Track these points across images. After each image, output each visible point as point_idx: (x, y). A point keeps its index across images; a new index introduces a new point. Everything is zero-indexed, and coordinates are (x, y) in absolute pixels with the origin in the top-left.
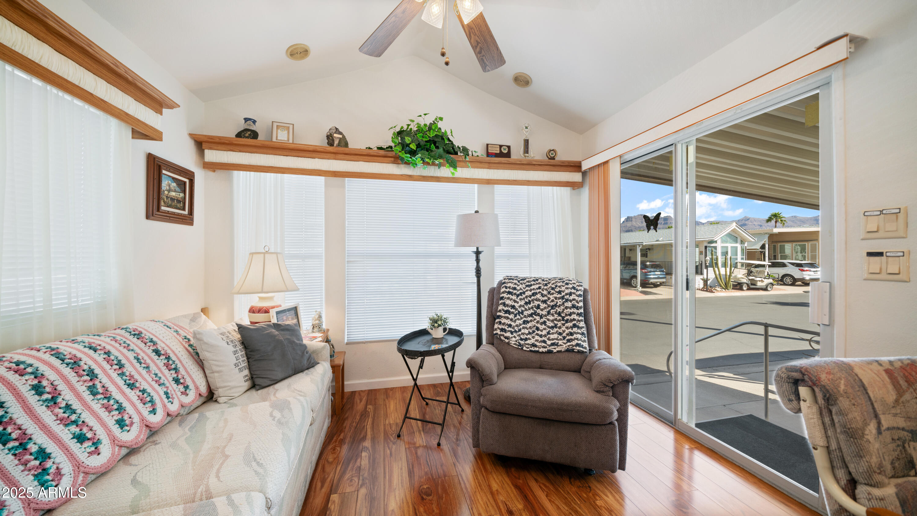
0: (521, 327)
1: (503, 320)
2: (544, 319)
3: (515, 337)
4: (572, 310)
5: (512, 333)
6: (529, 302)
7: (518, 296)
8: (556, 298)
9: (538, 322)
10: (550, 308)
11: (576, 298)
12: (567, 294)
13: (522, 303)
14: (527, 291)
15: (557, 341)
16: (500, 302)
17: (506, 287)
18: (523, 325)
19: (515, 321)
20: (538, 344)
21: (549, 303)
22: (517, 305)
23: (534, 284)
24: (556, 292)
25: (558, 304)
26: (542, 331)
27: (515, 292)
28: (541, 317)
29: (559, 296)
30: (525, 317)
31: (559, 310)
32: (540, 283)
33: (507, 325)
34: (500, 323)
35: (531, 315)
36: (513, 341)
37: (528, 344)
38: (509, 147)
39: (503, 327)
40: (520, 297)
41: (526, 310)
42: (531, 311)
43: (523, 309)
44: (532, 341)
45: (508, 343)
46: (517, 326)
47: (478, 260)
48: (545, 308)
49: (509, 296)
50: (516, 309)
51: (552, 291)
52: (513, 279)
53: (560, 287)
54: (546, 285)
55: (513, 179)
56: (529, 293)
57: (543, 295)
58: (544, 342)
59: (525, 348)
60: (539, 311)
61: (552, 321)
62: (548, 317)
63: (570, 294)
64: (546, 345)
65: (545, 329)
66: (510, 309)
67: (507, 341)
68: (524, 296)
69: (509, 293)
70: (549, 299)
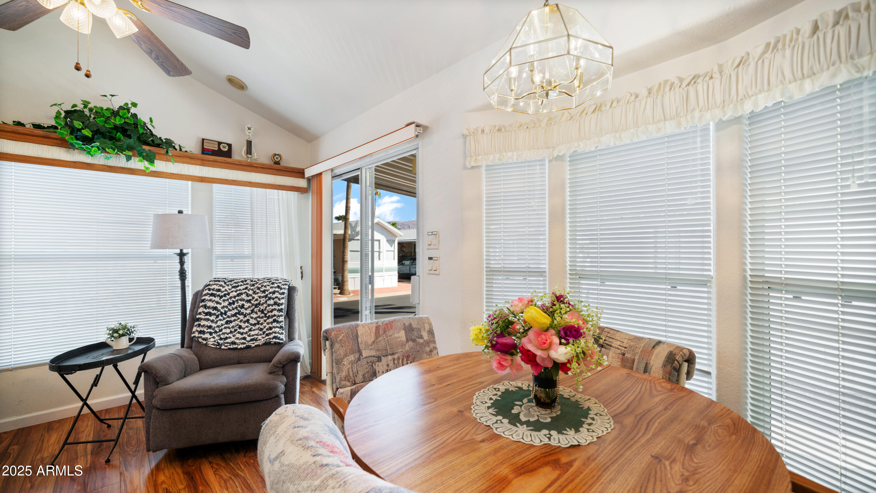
0: (223, 327)
1: (203, 323)
2: (248, 317)
3: (214, 337)
4: (274, 307)
5: (211, 334)
6: (233, 303)
7: (221, 297)
8: (260, 297)
9: (241, 321)
10: (254, 307)
11: (279, 296)
12: (270, 293)
13: (226, 303)
14: (232, 292)
15: (256, 337)
16: (201, 304)
17: (209, 290)
18: (225, 325)
19: (217, 322)
20: (237, 341)
21: (252, 302)
22: (219, 306)
23: (241, 285)
24: (261, 291)
25: (261, 303)
26: (244, 329)
27: (218, 293)
28: (245, 316)
29: (263, 295)
30: (228, 317)
31: (262, 308)
32: (247, 284)
33: (207, 326)
34: (199, 325)
35: (235, 315)
36: (211, 342)
37: (228, 343)
38: (230, 146)
39: (202, 329)
40: (224, 298)
41: (230, 310)
42: (236, 311)
43: (227, 310)
44: (233, 339)
45: (206, 345)
46: (218, 326)
47: (182, 263)
48: (249, 307)
49: (211, 298)
50: (218, 310)
51: (258, 291)
52: (219, 281)
53: (265, 286)
54: (253, 285)
55: (232, 179)
56: (235, 294)
57: (248, 295)
58: (244, 338)
59: (223, 347)
60: (243, 310)
61: (256, 319)
62: (252, 315)
63: (274, 293)
64: (245, 341)
65: (247, 327)
66: (211, 311)
67: (204, 342)
68: (228, 297)
69: (212, 295)
70: (253, 298)
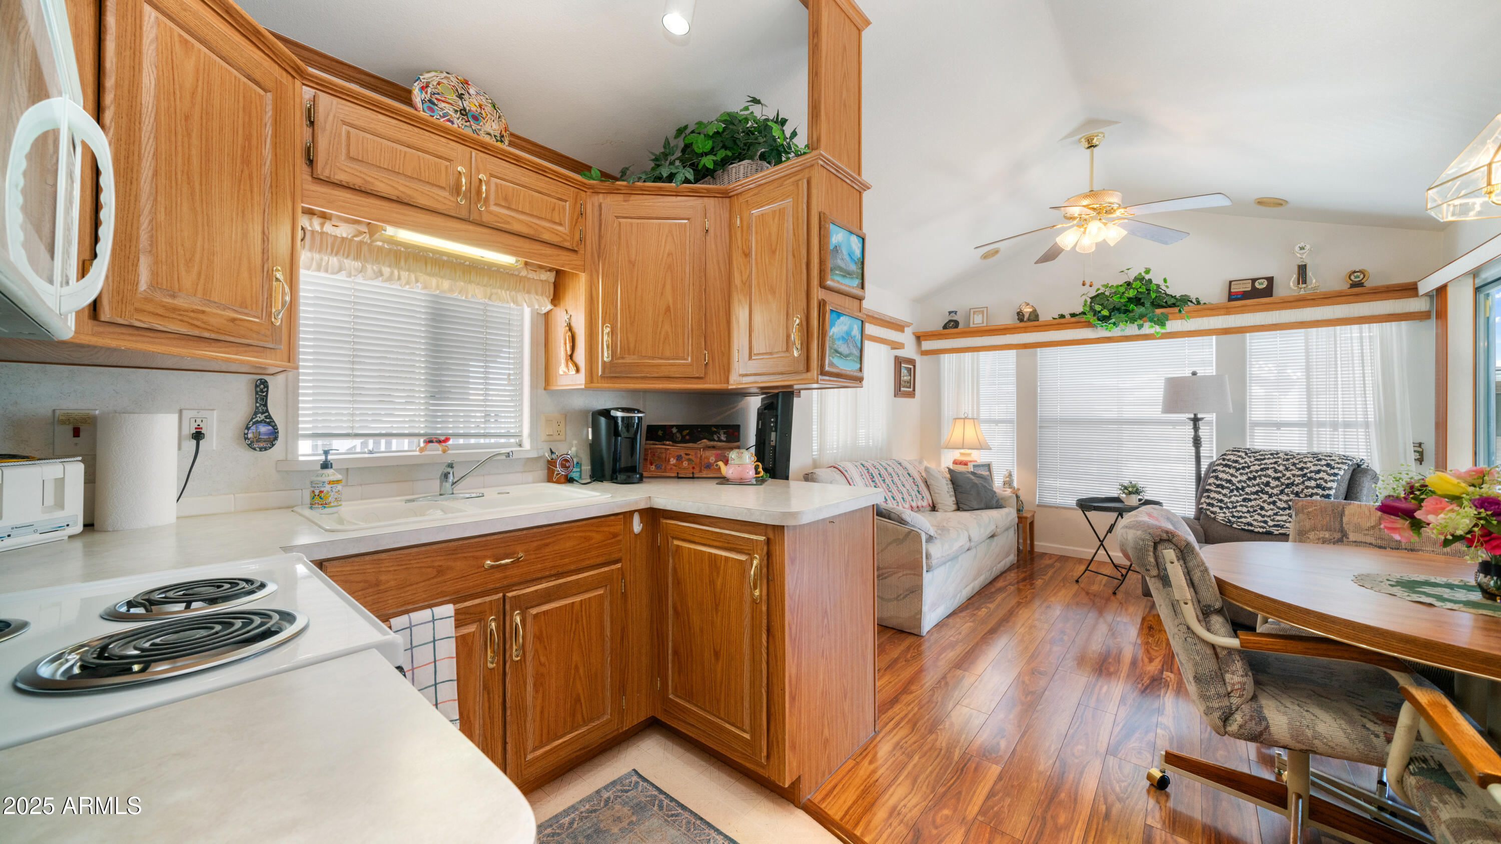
0: (1238, 504)
1: (1212, 495)
2: (1274, 498)
3: (1224, 513)
4: (1315, 491)
5: (1221, 508)
6: (1255, 478)
7: (1238, 469)
8: (1294, 475)
9: (1264, 502)
10: (1284, 487)
11: (1326, 477)
12: (1311, 472)
13: (1244, 478)
14: (1254, 465)
15: (1283, 523)
16: (1212, 475)
17: (1224, 460)
18: (1242, 503)
19: (1230, 497)
20: (1255, 523)
21: (1282, 480)
22: (1234, 480)
23: (1269, 458)
24: (1297, 468)
25: (1295, 483)
26: (1267, 511)
27: (1234, 465)
28: (1270, 496)
29: (1300, 473)
30: (1247, 494)
31: (1296, 489)
32: (1279, 458)
33: (1217, 500)
34: (1208, 497)
35: (1256, 493)
36: (1220, 517)
37: (1242, 522)
38: (1270, 280)
39: (1211, 502)
40: (1241, 471)
41: (1249, 486)
42: (1257, 488)
43: (1245, 485)
44: (1249, 520)
45: (1214, 519)
46: (1231, 502)
47: (1196, 429)
48: (1277, 486)
49: (1224, 469)
50: (1233, 484)
51: (1292, 467)
52: (1239, 451)
53: (1305, 463)
54: (1288, 460)
56: (1257, 468)
57: (1276, 471)
58: (1265, 522)
59: (1235, 526)
60: (1267, 489)
61: (1286, 502)
62: (1280, 497)
63: (1318, 472)
64: (1265, 525)
65: (1272, 510)
66: (1224, 483)
67: (1213, 516)
68: (1247, 470)
69: (1226, 466)
70: (1284, 475)
